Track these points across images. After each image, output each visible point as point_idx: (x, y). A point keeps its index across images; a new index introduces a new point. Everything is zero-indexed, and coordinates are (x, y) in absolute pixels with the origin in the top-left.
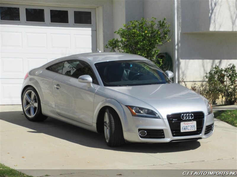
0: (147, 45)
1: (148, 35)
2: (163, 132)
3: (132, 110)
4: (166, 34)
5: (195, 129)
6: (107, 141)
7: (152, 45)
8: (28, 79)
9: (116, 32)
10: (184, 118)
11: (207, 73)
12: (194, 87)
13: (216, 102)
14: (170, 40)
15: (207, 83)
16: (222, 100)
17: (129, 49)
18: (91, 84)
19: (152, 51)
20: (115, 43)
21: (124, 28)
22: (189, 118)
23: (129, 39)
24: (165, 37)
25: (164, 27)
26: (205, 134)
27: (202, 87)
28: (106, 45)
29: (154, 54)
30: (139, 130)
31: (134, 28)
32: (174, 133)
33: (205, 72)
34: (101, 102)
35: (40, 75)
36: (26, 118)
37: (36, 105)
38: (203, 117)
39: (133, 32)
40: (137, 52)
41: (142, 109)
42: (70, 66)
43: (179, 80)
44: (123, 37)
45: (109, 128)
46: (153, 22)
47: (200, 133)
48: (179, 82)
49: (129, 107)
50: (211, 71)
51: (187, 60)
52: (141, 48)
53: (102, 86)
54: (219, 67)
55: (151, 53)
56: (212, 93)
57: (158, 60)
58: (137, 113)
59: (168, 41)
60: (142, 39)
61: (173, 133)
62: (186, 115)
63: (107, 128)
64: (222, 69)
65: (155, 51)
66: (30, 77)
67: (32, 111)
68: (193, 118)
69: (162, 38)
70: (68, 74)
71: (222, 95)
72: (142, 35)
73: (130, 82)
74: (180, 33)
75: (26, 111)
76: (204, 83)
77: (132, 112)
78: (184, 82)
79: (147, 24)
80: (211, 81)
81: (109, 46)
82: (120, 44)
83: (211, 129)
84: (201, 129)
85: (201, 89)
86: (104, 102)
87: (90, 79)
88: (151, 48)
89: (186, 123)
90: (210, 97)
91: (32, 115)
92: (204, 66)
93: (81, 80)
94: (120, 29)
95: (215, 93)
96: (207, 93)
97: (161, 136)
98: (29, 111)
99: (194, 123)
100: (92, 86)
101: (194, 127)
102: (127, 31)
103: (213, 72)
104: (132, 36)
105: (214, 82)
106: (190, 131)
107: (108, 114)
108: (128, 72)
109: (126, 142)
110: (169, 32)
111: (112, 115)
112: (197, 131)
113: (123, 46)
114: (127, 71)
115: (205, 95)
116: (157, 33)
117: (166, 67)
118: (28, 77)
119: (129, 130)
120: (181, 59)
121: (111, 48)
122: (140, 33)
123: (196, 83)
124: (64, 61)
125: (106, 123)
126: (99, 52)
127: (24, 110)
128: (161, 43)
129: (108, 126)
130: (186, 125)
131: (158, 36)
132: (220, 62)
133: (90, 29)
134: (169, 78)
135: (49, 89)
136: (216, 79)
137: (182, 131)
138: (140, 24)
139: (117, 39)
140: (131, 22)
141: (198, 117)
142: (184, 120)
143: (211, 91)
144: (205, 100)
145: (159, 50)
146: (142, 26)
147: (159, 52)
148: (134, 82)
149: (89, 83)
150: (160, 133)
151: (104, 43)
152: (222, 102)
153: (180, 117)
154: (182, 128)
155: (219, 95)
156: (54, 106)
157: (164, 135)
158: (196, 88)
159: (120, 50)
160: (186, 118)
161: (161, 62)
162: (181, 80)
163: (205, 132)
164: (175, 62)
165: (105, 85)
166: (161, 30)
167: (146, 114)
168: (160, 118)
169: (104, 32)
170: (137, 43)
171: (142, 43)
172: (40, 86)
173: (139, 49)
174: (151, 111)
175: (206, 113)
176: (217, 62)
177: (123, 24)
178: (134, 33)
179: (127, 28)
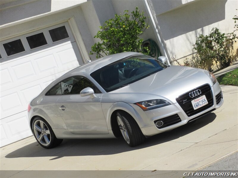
0: (129, 38)
1: (127, 29)
2: (178, 116)
3: (141, 105)
4: (143, 21)
5: (206, 103)
6: (128, 143)
7: (134, 37)
8: (31, 111)
9: (95, 36)
10: (192, 96)
11: (194, 45)
12: (186, 62)
13: (212, 69)
14: (149, 26)
15: (197, 54)
16: (217, 64)
17: (114, 48)
18: (94, 94)
19: (136, 43)
20: (98, 47)
21: (101, 30)
22: (197, 94)
23: (110, 38)
24: (143, 25)
25: (139, 16)
26: (217, 104)
27: (194, 59)
28: (91, 52)
29: (139, 45)
30: (155, 122)
31: (111, 27)
32: (189, 113)
33: (192, 45)
34: (109, 108)
35: (42, 103)
36: (42, 147)
37: (48, 132)
38: (210, 89)
39: (111, 31)
40: (122, 48)
41: (150, 101)
42: (65, 84)
43: (171, 60)
44: (104, 39)
45: (126, 130)
46: (127, 15)
47: (213, 104)
48: (171, 62)
49: (137, 104)
50: (197, 42)
51: (171, 39)
52: (125, 43)
53: (105, 92)
54: (203, 35)
55: (135, 44)
56: (205, 62)
57: (144, 49)
58: (147, 107)
59: (147, 28)
60: (123, 35)
61: (187, 114)
62: (193, 93)
63: (124, 131)
64: (206, 36)
65: (139, 41)
66: (33, 108)
67: (46, 139)
68: (201, 93)
69: (142, 27)
70: (66, 92)
71: (215, 60)
72: (121, 31)
73: (129, 80)
74: (155, 17)
75: (40, 141)
76: (194, 55)
77: (142, 108)
78: (176, 61)
79: (122, 19)
80: (201, 50)
81: (94, 52)
82: (103, 46)
83: (221, 97)
84: (212, 101)
85: (193, 62)
86: (112, 107)
87: (91, 90)
88: (133, 40)
89: (196, 100)
90: (205, 67)
91: (48, 143)
92: (188, 40)
93: (83, 95)
94: (98, 32)
95: (208, 61)
96: (200, 63)
97: (178, 120)
98: (43, 140)
99: (204, 97)
100: (95, 96)
101: (205, 101)
102: (106, 32)
103: (200, 41)
104: (112, 35)
105: (204, 51)
106: (202, 106)
107: (120, 117)
108: (123, 71)
109: (146, 137)
110: (145, 19)
111: (124, 116)
112: (209, 103)
113: (106, 48)
114: (121, 70)
115: (200, 65)
116: (135, 24)
117: (153, 52)
118: (31, 109)
119: (146, 126)
120: (165, 40)
121: (96, 53)
122: (118, 30)
123: (187, 57)
124: (60, 82)
125: (122, 126)
126: (89, 62)
127: (38, 140)
128: (142, 32)
129: (124, 129)
130: (197, 102)
131: (136, 26)
132: (202, 30)
133: (69, 42)
134: (163, 63)
135: (53, 113)
136: (204, 47)
137: (195, 109)
138: (116, 21)
139: (99, 43)
140: (106, 22)
141: (205, 90)
142: (193, 98)
143: (204, 60)
144: (204, 71)
145: (142, 39)
146: (118, 22)
147: (143, 41)
148: (133, 78)
149: (91, 94)
150: (175, 118)
151: (87, 51)
152: (217, 67)
153: (189, 96)
154: (195, 106)
155: (213, 61)
156: (66, 128)
157: (180, 118)
158: (188, 62)
159: (105, 51)
160: (195, 95)
161: (148, 49)
162: (172, 60)
163: (217, 102)
164: (161, 45)
165: (108, 91)
166: (137, 20)
167: (156, 104)
168: (171, 104)
169: (83, 40)
170: (119, 40)
171: (124, 39)
172: (45, 113)
173: (123, 45)
174: (160, 100)
175: (211, 84)
176: (199, 30)
177: (99, 27)
178: (113, 31)
179: (104, 29)
